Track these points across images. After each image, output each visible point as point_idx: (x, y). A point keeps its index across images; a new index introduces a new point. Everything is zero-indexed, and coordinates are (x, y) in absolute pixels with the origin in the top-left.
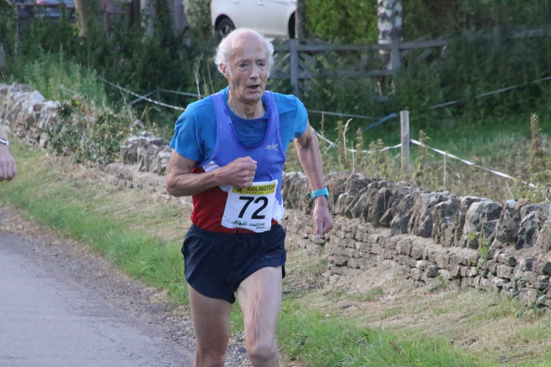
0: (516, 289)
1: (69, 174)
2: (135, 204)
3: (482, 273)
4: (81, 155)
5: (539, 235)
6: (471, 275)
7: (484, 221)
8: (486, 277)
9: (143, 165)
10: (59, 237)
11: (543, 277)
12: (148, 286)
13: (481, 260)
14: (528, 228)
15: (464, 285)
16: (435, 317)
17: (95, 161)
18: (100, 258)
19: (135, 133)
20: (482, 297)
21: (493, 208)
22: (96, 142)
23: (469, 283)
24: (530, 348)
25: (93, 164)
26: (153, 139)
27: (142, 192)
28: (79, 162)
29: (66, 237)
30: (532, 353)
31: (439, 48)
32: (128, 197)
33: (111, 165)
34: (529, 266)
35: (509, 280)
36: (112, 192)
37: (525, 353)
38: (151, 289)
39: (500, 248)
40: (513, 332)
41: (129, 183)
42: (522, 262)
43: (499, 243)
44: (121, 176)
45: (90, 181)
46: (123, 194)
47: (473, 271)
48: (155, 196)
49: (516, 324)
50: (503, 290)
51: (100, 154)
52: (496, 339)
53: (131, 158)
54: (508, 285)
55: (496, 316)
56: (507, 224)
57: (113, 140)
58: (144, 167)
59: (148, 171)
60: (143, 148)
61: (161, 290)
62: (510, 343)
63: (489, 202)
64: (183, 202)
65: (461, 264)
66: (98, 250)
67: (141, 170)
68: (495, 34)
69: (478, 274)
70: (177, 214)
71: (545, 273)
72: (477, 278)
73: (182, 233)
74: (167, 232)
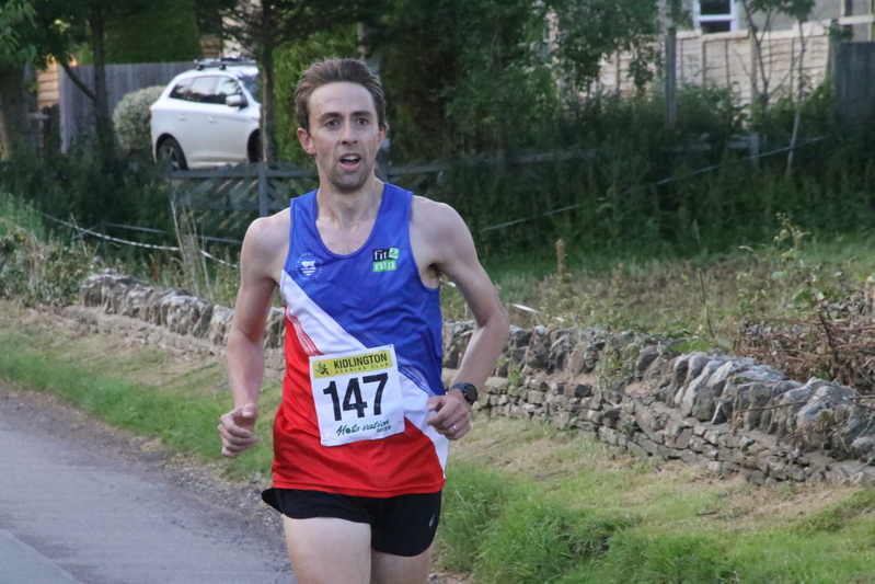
0: (548, 413)
1: (16, 320)
2: (105, 351)
3: (513, 400)
4: (30, 297)
5: (570, 359)
6: (501, 403)
7: (513, 348)
8: (516, 404)
9: (109, 306)
10: (16, 389)
11: (575, 400)
12: (137, 435)
13: (512, 387)
14: (559, 352)
15: (493, 414)
16: (467, 444)
17: (49, 303)
18: (72, 409)
19: (96, 271)
20: (514, 424)
21: (522, 336)
22: (49, 282)
23: (500, 411)
24: (563, 467)
25: (46, 307)
26: (120, 278)
27: (110, 337)
28: (27, 306)
29: (26, 389)
30: (566, 471)
31: (433, 175)
32: (93, 343)
33: (70, 308)
34: (560, 390)
35: (540, 405)
36: (73, 338)
37: (560, 472)
38: (140, 438)
39: (531, 374)
40: (546, 453)
41: (93, 328)
42: (553, 386)
43: (530, 369)
44: (83, 321)
45: (44, 326)
46: (88, 340)
47: (503, 399)
48: (127, 340)
49: (550, 446)
50: (535, 416)
51: (55, 296)
52: (530, 460)
53: (94, 299)
54: (539, 411)
55: (529, 440)
56: (537, 350)
57: (71, 279)
58: (112, 309)
59: (115, 313)
60: (108, 288)
61: (154, 437)
62: (544, 463)
63: (518, 329)
64: (164, 346)
65: (491, 393)
66: (69, 400)
67: (107, 313)
68: (498, 158)
69: (508, 402)
70: (156, 359)
71: (577, 395)
72: (508, 406)
73: (169, 379)
74: (151, 377)
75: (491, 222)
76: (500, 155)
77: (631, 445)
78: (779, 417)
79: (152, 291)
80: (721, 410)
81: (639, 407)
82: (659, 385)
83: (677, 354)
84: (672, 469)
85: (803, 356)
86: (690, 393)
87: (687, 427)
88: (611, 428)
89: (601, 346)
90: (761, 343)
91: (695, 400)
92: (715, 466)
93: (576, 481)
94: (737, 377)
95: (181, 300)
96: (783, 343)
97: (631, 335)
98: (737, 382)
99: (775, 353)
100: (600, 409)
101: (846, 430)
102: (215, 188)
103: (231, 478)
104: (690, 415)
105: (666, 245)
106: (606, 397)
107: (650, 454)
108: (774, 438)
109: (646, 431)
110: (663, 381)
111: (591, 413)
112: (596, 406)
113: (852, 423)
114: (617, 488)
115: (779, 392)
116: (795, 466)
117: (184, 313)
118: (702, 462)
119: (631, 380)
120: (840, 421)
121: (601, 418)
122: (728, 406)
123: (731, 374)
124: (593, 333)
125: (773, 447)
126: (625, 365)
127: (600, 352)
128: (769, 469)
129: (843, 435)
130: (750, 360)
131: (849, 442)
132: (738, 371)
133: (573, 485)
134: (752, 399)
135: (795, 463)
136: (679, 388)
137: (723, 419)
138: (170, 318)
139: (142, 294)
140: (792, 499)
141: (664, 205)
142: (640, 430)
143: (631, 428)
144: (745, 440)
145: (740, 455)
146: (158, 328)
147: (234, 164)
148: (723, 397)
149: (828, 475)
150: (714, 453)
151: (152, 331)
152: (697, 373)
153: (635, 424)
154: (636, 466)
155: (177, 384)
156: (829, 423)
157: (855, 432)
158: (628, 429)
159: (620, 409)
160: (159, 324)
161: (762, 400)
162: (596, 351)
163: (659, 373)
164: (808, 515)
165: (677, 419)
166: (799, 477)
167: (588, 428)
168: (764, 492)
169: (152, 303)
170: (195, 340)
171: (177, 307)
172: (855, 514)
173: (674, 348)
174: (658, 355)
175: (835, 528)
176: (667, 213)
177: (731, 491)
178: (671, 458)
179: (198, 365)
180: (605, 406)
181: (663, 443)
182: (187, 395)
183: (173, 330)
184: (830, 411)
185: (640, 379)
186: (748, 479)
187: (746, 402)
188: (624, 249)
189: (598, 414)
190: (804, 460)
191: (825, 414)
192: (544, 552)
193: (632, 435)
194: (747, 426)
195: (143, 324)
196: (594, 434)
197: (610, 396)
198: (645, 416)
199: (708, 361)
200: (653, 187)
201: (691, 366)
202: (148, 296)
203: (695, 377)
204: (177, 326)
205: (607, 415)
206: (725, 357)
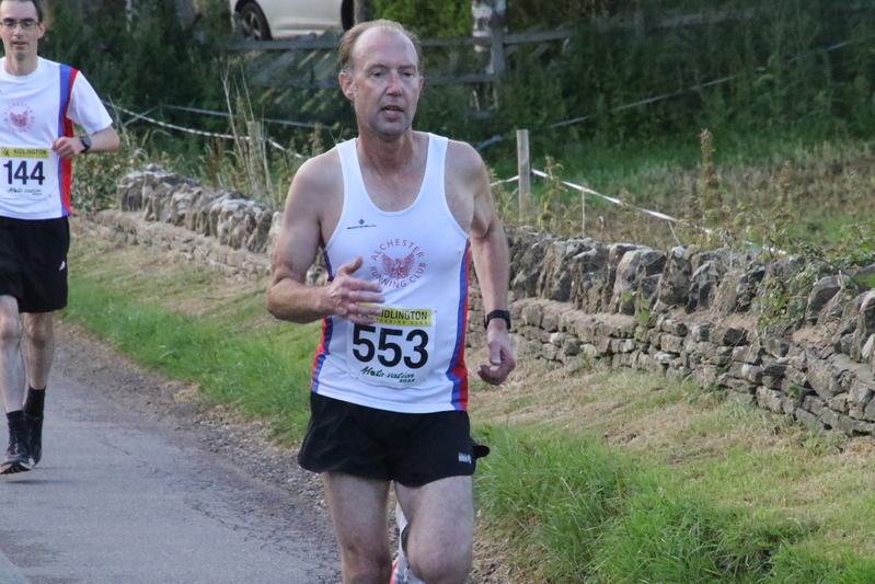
0: (688, 366)
2: (142, 267)
3: (641, 346)
5: (717, 292)
6: (625, 350)
7: (642, 276)
8: (646, 353)
9: (151, 211)
11: (724, 349)
12: (170, 379)
13: (639, 329)
14: (703, 283)
15: (616, 363)
16: (579, 407)
17: (80, 207)
18: (97, 343)
19: (137, 167)
20: (642, 378)
21: (654, 259)
22: (80, 180)
23: (624, 361)
24: (709, 443)
25: (78, 211)
26: (164, 176)
27: (151, 250)
30: (711, 450)
31: (558, 42)
32: (131, 257)
33: (105, 213)
34: (705, 335)
35: (677, 355)
36: (107, 251)
37: (702, 450)
38: (175, 384)
39: (665, 312)
40: (685, 423)
41: (131, 238)
42: (695, 329)
43: (664, 306)
44: (120, 229)
46: (124, 253)
47: (629, 344)
48: (170, 255)
49: (689, 413)
50: (670, 369)
51: (88, 198)
52: (663, 434)
53: (133, 202)
54: (676, 362)
55: (662, 403)
56: (674, 279)
57: (105, 177)
58: (153, 215)
59: (158, 220)
60: (149, 188)
61: (189, 384)
62: (682, 438)
63: (647, 250)
64: (213, 263)
65: (612, 336)
66: (94, 332)
67: (149, 219)
68: (636, 22)
69: (635, 348)
70: (204, 279)
71: (727, 343)
72: (635, 354)
73: (214, 306)
74: (192, 304)
75: (628, 99)
76: (638, 16)
77: (801, 413)
79: (200, 193)
81: (812, 361)
82: (840, 331)
83: (864, 288)
84: (859, 450)
88: (773, 389)
89: (759, 276)
95: (233, 205)
97: (801, 261)
100: (759, 362)
102: (297, 62)
103: (280, 442)
105: (841, 123)
106: (766, 346)
107: (828, 427)
109: (822, 395)
110: (845, 326)
111: (745, 368)
112: (753, 358)
114: (782, 476)
117: (237, 221)
119: (801, 323)
121: (759, 376)
124: (749, 258)
126: (792, 303)
127: (758, 285)
133: (722, 472)
136: (868, 336)
138: (220, 227)
139: (189, 197)
141: (838, 75)
142: (814, 393)
143: (801, 389)
146: (207, 240)
147: (319, 33)
151: (200, 243)
153: (807, 384)
154: (809, 444)
155: (223, 313)
158: (797, 392)
159: (786, 363)
160: (207, 235)
162: (752, 283)
163: (840, 314)
165: (866, 380)
167: (742, 389)
169: (199, 208)
170: (249, 256)
171: (230, 213)
173: (860, 280)
174: (839, 288)
176: (842, 84)
178: (857, 433)
179: (252, 287)
180: (765, 359)
181: (847, 412)
182: (234, 328)
183: (224, 243)
185: (814, 322)
188: (788, 129)
189: (756, 369)
192: (681, 567)
193: (803, 400)
195: (189, 234)
196: (749, 396)
197: (772, 346)
198: (821, 374)
200: (823, 52)
202: (194, 200)
204: (228, 238)
205: (767, 372)
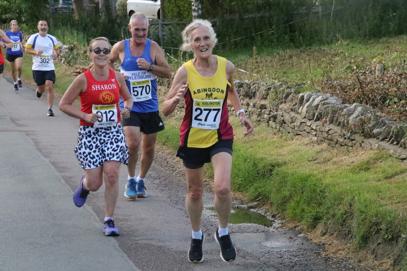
5: (258, 94)
11: (260, 110)
14: (254, 91)
21: (240, 84)
34: (254, 106)
37: (253, 140)
39: (243, 99)
42: (251, 104)
43: (243, 97)
56: (246, 90)
71: (260, 108)
77: (281, 129)
78: (341, 119)
80: (317, 115)
81: (284, 114)
82: (292, 105)
83: (299, 93)
84: (297, 139)
85: (349, 93)
86: (305, 109)
87: (304, 122)
88: (273, 122)
89: (270, 89)
90: (333, 87)
91: (307, 111)
92: (315, 139)
93: (260, 144)
94: (324, 102)
96: (341, 87)
97: (282, 84)
98: (324, 104)
99: (338, 92)
101: (370, 125)
104: (305, 118)
106: (272, 109)
107: (289, 133)
108: (339, 127)
109: (287, 124)
110: (294, 103)
111: (266, 116)
112: (268, 113)
113: (373, 123)
114: (276, 147)
115: (342, 109)
116: (349, 140)
118: (310, 137)
119: (281, 103)
120: (367, 122)
121: (270, 118)
122: (320, 114)
123: (321, 101)
124: (267, 84)
125: (339, 132)
126: (279, 97)
127: (269, 91)
128: (337, 141)
129: (369, 127)
130: (328, 95)
131: (371, 130)
132: (324, 100)
133: (259, 146)
134: (330, 112)
135: (349, 139)
136: (300, 106)
137: (318, 119)
140: (348, 155)
142: (285, 123)
143: (281, 122)
144: (327, 129)
145: (326, 135)
148: (318, 110)
149: (363, 144)
150: (315, 133)
152: (308, 101)
153: (283, 120)
154: (283, 138)
156: (363, 123)
157: (374, 126)
159: (277, 114)
161: (334, 112)
163: (292, 100)
164: (356, 163)
165: (300, 119)
166: (350, 144)
167: (265, 122)
168: (335, 151)
172: (375, 163)
173: (298, 90)
174: (292, 93)
175: (367, 169)
177: (322, 150)
178: (297, 134)
180: (271, 113)
181: (294, 128)
184: (363, 117)
185: (285, 102)
186: (329, 145)
187: (328, 113)
189: (269, 116)
190: (352, 138)
191: (361, 119)
192: (247, 174)
193: (282, 125)
194: (328, 123)
196: (267, 124)
197: (273, 109)
198: (287, 117)
199: (312, 95)
200: (287, 25)
201: (305, 97)
203: (307, 102)
205: (272, 117)
206: (319, 94)
